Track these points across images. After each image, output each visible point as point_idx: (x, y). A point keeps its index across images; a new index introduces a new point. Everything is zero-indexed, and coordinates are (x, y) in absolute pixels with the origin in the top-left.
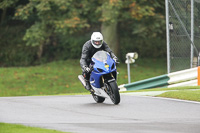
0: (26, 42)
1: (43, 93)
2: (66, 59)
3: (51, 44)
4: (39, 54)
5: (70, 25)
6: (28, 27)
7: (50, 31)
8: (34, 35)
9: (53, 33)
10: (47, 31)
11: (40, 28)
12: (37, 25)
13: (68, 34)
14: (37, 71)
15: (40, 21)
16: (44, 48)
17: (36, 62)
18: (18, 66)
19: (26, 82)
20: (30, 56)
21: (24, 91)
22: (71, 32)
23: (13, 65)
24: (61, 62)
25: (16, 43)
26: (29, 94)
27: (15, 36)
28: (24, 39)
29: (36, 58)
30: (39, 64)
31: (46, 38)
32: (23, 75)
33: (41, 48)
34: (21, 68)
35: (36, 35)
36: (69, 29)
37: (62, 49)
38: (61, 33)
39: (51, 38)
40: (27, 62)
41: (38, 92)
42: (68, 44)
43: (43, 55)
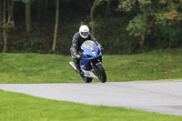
0: (129, 32)
1: (145, 79)
2: (165, 48)
3: (152, 34)
4: (142, 43)
5: (169, 18)
6: (131, 19)
7: (151, 22)
8: (137, 25)
9: (153, 24)
10: (148, 22)
11: (142, 19)
12: (140, 16)
13: (167, 25)
14: (139, 59)
15: (142, 13)
16: (145, 38)
17: (139, 50)
18: (121, 54)
19: (129, 68)
20: (132, 45)
21: (127, 77)
22: (170, 24)
23: (117, 53)
24: (161, 50)
25: (120, 33)
26: (132, 79)
27: (118, 26)
28: (128, 29)
29: (138, 46)
30: (141, 52)
31: (147, 29)
32: (126, 62)
33: (143, 38)
34: (124, 56)
35: (139, 26)
36: (168, 21)
37: (162, 39)
38: (161, 25)
39: (152, 28)
40: (129, 50)
41: (140, 78)
42: (167, 35)
43: (145, 44)
